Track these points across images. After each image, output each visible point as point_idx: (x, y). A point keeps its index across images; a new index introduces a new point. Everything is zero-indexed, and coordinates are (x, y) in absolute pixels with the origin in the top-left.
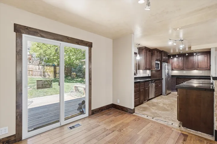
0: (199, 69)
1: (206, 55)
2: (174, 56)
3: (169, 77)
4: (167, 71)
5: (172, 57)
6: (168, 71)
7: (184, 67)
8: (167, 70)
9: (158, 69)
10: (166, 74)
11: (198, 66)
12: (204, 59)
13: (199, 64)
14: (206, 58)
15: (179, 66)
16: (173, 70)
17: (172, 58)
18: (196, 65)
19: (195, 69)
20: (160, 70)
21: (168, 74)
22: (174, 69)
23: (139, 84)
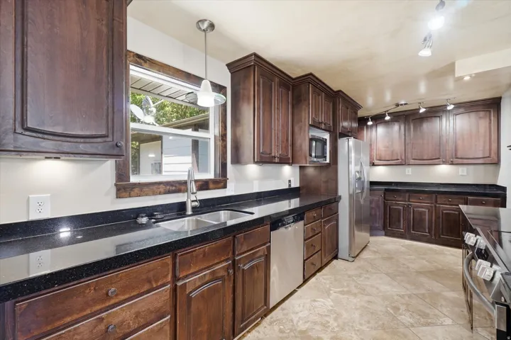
0: (460, 161)
1: (482, 114)
2: (378, 119)
3: (362, 192)
4: (353, 168)
5: (370, 123)
6: (358, 168)
7: (409, 156)
8: (356, 165)
9: (321, 160)
10: (352, 180)
11: (456, 151)
12: (478, 128)
13: (459, 142)
14: (483, 124)
15: (392, 152)
16: (373, 165)
17: (372, 126)
18: (450, 147)
19: (445, 163)
20: (329, 164)
21: (360, 179)
22: (376, 162)
23: (174, 257)
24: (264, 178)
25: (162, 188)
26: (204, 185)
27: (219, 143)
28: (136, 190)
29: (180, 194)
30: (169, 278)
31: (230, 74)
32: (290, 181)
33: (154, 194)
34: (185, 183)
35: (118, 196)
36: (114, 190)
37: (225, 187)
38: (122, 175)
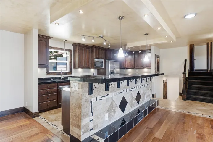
4: (110, 69)
15: (131, 64)
19: (144, 68)
20: (104, 68)
23: (57, 84)
24: (84, 72)
25: (56, 74)
26: (66, 73)
27: (70, 63)
28: (50, 74)
29: (60, 75)
30: (57, 87)
31: (73, 46)
32: (93, 73)
33: (54, 75)
34: (61, 73)
35: (47, 75)
36: (46, 74)
37: (71, 74)
38: (48, 71)
